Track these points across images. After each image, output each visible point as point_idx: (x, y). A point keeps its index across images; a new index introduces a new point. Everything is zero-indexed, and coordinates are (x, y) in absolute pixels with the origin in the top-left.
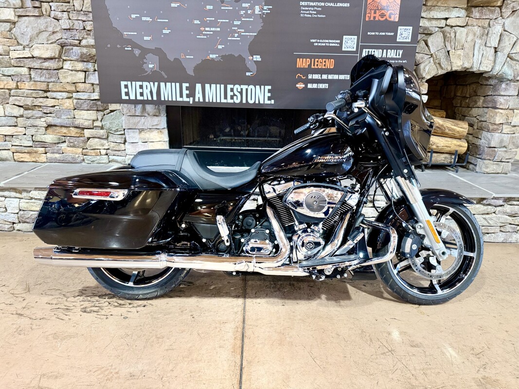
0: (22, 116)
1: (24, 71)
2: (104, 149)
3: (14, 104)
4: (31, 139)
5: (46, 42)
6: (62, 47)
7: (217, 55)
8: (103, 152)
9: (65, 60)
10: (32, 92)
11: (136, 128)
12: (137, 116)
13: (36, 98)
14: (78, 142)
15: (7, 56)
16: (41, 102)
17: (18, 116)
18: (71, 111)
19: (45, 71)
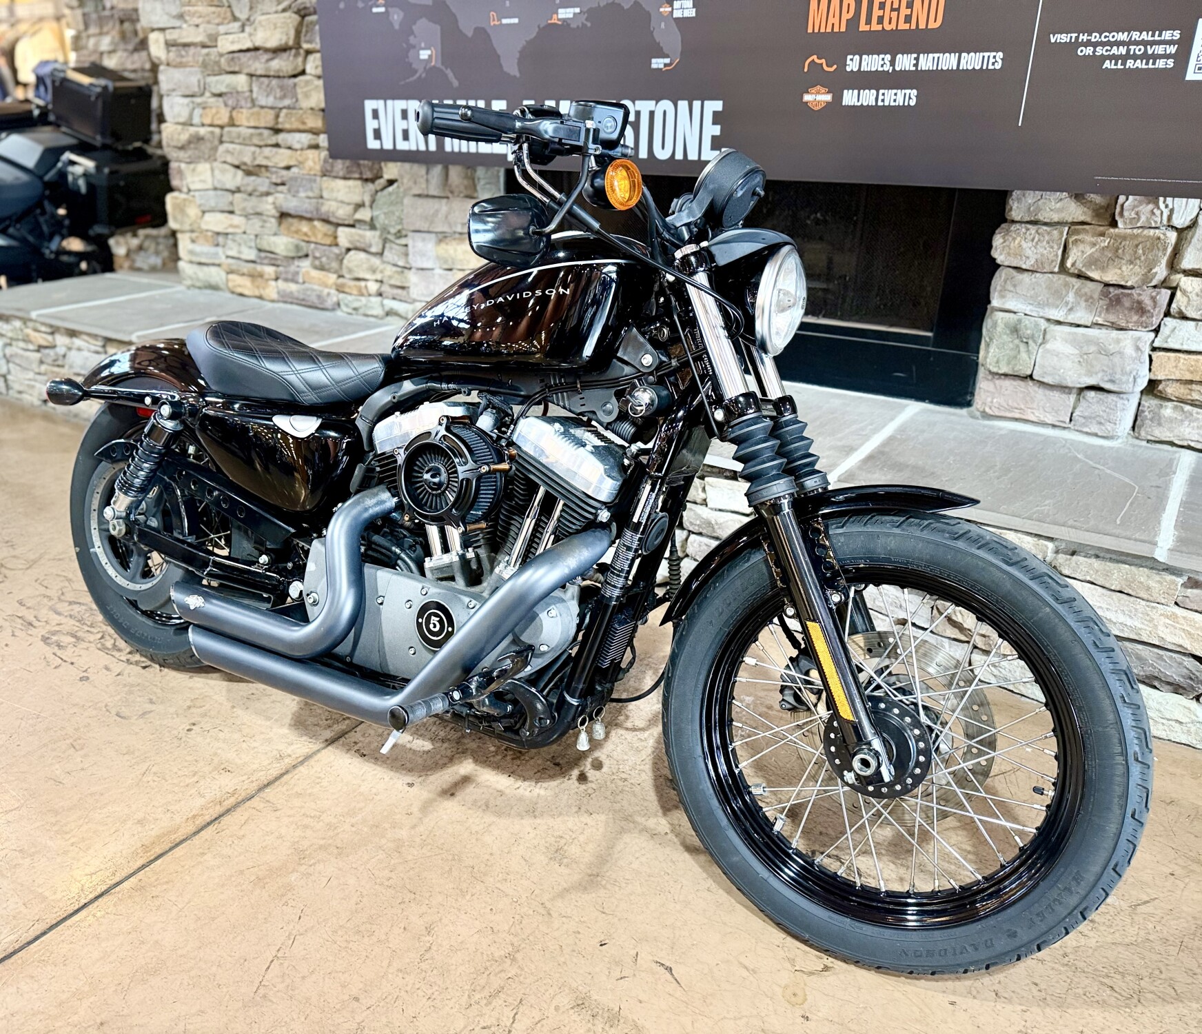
0: (238, 190)
1: (241, 81)
2: (377, 281)
3: (225, 162)
4: (253, 244)
5: (274, 9)
6: (303, 17)
7: (577, 10)
8: (373, 287)
9: (308, 52)
10: (252, 135)
11: (431, 229)
12: (434, 197)
13: (260, 147)
14: (328, 258)
15: (215, 49)
16: (267, 158)
17: (233, 188)
18: (315, 181)
19: (274, 82)
